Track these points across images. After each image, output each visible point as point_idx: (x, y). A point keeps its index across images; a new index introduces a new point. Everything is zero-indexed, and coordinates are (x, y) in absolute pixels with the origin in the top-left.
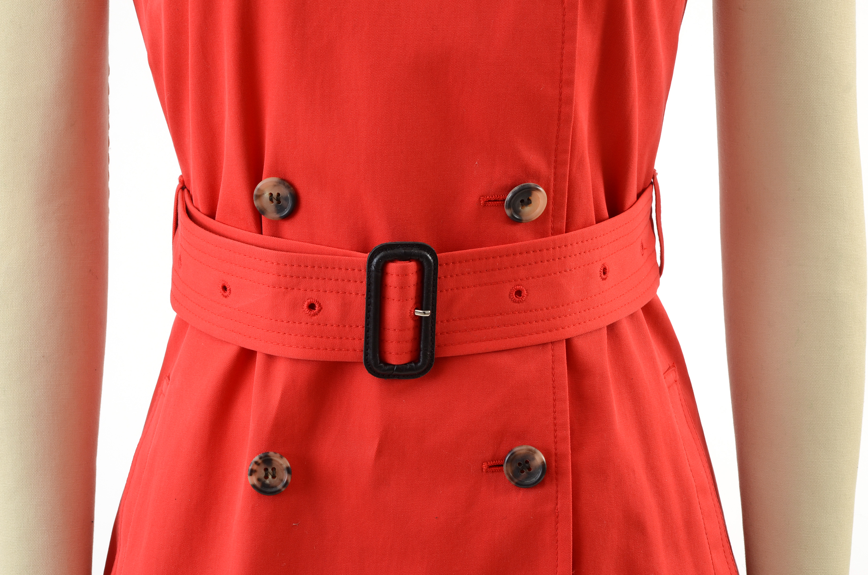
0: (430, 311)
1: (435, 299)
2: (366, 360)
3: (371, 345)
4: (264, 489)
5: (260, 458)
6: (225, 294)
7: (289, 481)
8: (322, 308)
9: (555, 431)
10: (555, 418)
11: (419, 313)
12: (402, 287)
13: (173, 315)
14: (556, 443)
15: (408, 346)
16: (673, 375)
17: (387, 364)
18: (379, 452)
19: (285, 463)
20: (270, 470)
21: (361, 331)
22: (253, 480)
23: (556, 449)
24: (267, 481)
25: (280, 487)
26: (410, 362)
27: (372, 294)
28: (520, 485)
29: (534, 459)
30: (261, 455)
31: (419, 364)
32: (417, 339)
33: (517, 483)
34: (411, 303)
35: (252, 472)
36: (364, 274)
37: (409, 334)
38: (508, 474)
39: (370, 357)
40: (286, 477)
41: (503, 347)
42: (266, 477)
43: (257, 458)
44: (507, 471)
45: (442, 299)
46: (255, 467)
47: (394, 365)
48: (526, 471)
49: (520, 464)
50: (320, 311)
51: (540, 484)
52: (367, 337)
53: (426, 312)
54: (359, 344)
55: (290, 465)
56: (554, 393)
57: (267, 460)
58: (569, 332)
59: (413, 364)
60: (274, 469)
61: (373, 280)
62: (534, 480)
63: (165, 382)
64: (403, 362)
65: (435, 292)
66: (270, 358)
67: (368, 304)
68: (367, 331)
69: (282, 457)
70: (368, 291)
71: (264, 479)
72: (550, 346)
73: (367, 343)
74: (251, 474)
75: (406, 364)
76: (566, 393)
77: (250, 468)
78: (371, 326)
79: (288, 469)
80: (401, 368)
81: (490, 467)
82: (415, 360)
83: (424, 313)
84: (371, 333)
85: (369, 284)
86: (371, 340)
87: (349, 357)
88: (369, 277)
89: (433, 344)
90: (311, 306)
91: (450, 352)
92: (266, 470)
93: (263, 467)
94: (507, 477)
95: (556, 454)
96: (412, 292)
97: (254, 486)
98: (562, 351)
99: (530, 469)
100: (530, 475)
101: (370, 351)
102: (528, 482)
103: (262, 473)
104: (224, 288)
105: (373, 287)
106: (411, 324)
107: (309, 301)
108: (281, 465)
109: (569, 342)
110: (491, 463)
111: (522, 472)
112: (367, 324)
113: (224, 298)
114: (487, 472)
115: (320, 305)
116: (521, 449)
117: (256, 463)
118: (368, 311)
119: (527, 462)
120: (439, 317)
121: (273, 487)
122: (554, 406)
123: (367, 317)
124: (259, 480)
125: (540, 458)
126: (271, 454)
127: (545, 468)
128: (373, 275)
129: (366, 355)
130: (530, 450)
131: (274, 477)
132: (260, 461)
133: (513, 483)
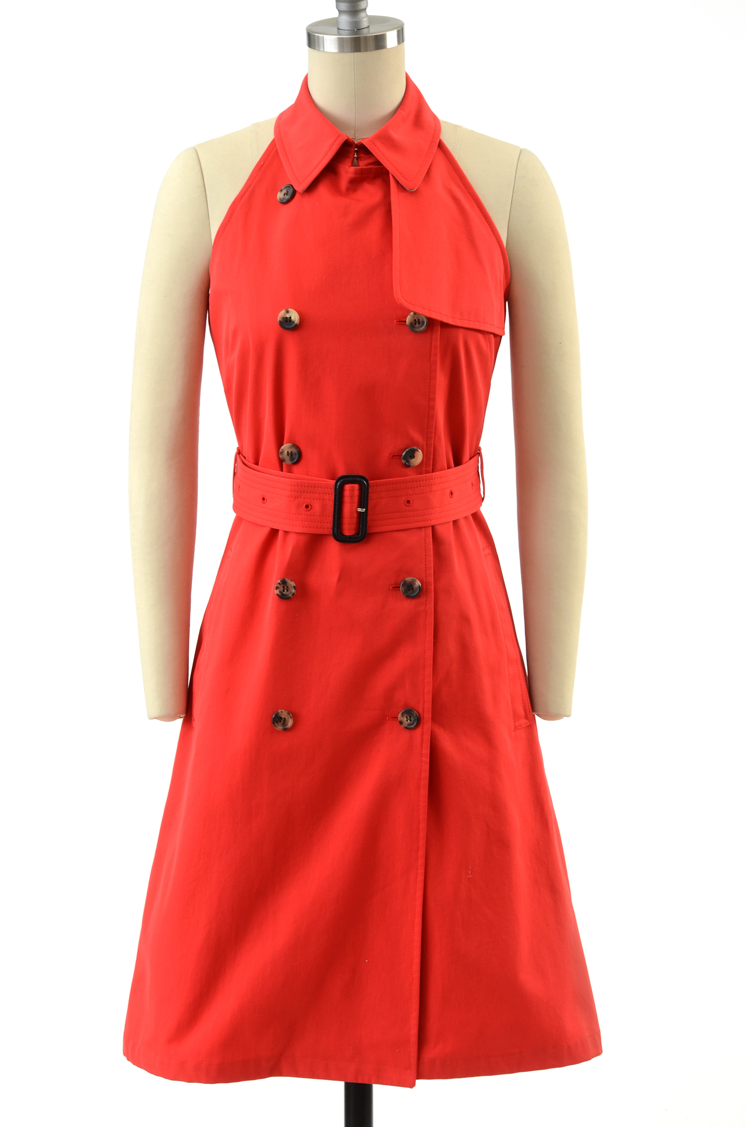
0: (365, 509)
1: (367, 503)
2: (333, 533)
3: (336, 526)
4: (283, 597)
5: (281, 581)
6: (264, 502)
7: (295, 593)
8: (312, 507)
9: (426, 571)
10: (426, 565)
11: (359, 510)
12: (352, 497)
13: (234, 515)
14: (426, 577)
15: (354, 526)
16: (488, 551)
17: (343, 535)
18: (339, 580)
19: (293, 584)
20: (286, 587)
21: (331, 519)
22: (277, 592)
23: (426, 580)
24: (284, 593)
25: (290, 596)
26: (354, 535)
27: (337, 500)
28: (408, 597)
29: (415, 584)
30: (281, 580)
31: (359, 536)
32: (358, 523)
33: (406, 596)
34: (356, 505)
35: (277, 588)
36: (333, 490)
37: (355, 520)
38: (403, 592)
39: (336, 531)
40: (293, 591)
41: (400, 528)
42: (284, 591)
43: (279, 581)
44: (402, 590)
45: (371, 503)
46: (278, 586)
47: (347, 536)
48: (411, 590)
49: (408, 587)
50: (311, 508)
51: (418, 596)
52: (334, 522)
53: (363, 509)
54: (330, 525)
55: (295, 584)
56: (426, 552)
57: (284, 582)
58: (433, 523)
59: (356, 536)
60: (287, 587)
61: (337, 493)
62: (415, 594)
63: (229, 552)
64: (351, 534)
65: (367, 500)
66: (286, 533)
67: (335, 505)
68: (334, 518)
69: (291, 581)
70: (335, 498)
71: (282, 592)
72: (424, 529)
73: (334, 524)
74: (276, 589)
75: (353, 535)
76: (431, 552)
77: (276, 586)
78: (336, 516)
79: (294, 587)
80: (350, 537)
81: (394, 588)
82: (358, 534)
83: (362, 510)
84: (336, 520)
85: (335, 495)
86: (336, 523)
87: (326, 532)
88: (335, 492)
89: (366, 526)
90: (307, 507)
91: (374, 530)
92: (284, 587)
93: (282, 585)
94: (402, 593)
95: (426, 582)
96: (356, 499)
97: (278, 595)
98: (430, 531)
99: (413, 589)
100: (413, 592)
101: (335, 529)
102: (412, 595)
103: (282, 589)
104: (264, 499)
105: (337, 496)
106: (355, 515)
107: (306, 504)
108: (291, 585)
109: (433, 527)
110: (394, 586)
111: (409, 590)
112: (334, 515)
113: (263, 504)
114: (392, 590)
115: (311, 506)
116: (409, 579)
117: (279, 583)
118: (335, 508)
119: (412, 585)
120: (369, 512)
121: (287, 596)
122: (426, 558)
123: (334, 511)
124: (280, 592)
125: (418, 583)
126: (286, 579)
127: (421, 589)
128: (337, 490)
129: (333, 530)
130: (413, 579)
131: (287, 591)
132: (281, 583)
133: (405, 596)
